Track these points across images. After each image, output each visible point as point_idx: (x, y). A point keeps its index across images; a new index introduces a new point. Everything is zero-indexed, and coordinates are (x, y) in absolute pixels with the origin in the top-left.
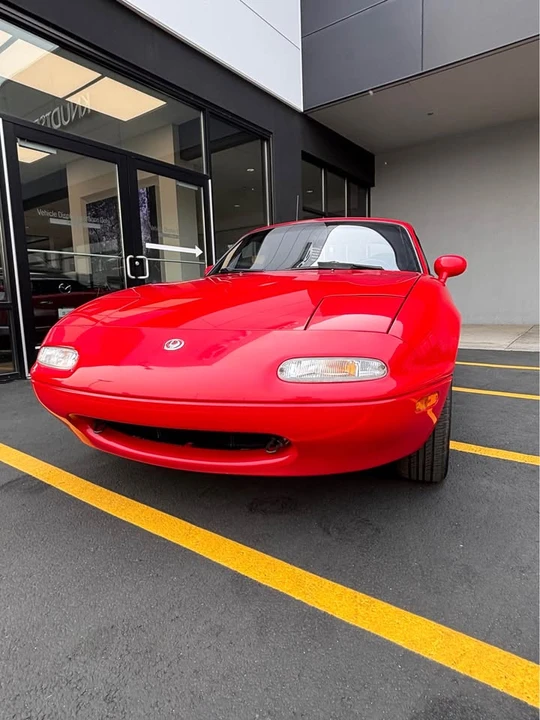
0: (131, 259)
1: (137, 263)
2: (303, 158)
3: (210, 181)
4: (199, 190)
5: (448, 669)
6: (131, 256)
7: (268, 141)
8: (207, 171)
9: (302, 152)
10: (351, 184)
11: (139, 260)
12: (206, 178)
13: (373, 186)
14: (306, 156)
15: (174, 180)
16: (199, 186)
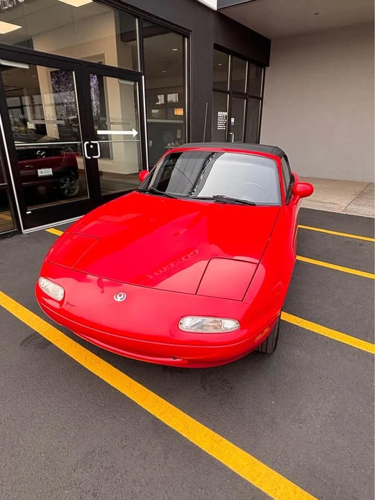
0: (87, 145)
1: (91, 146)
2: (215, 48)
3: (143, 77)
4: (135, 85)
5: (250, 484)
6: (87, 142)
7: (188, 38)
8: (141, 70)
9: (215, 44)
10: (251, 65)
11: (93, 144)
12: (140, 75)
13: (268, 66)
14: (217, 47)
15: (117, 79)
16: (135, 81)
